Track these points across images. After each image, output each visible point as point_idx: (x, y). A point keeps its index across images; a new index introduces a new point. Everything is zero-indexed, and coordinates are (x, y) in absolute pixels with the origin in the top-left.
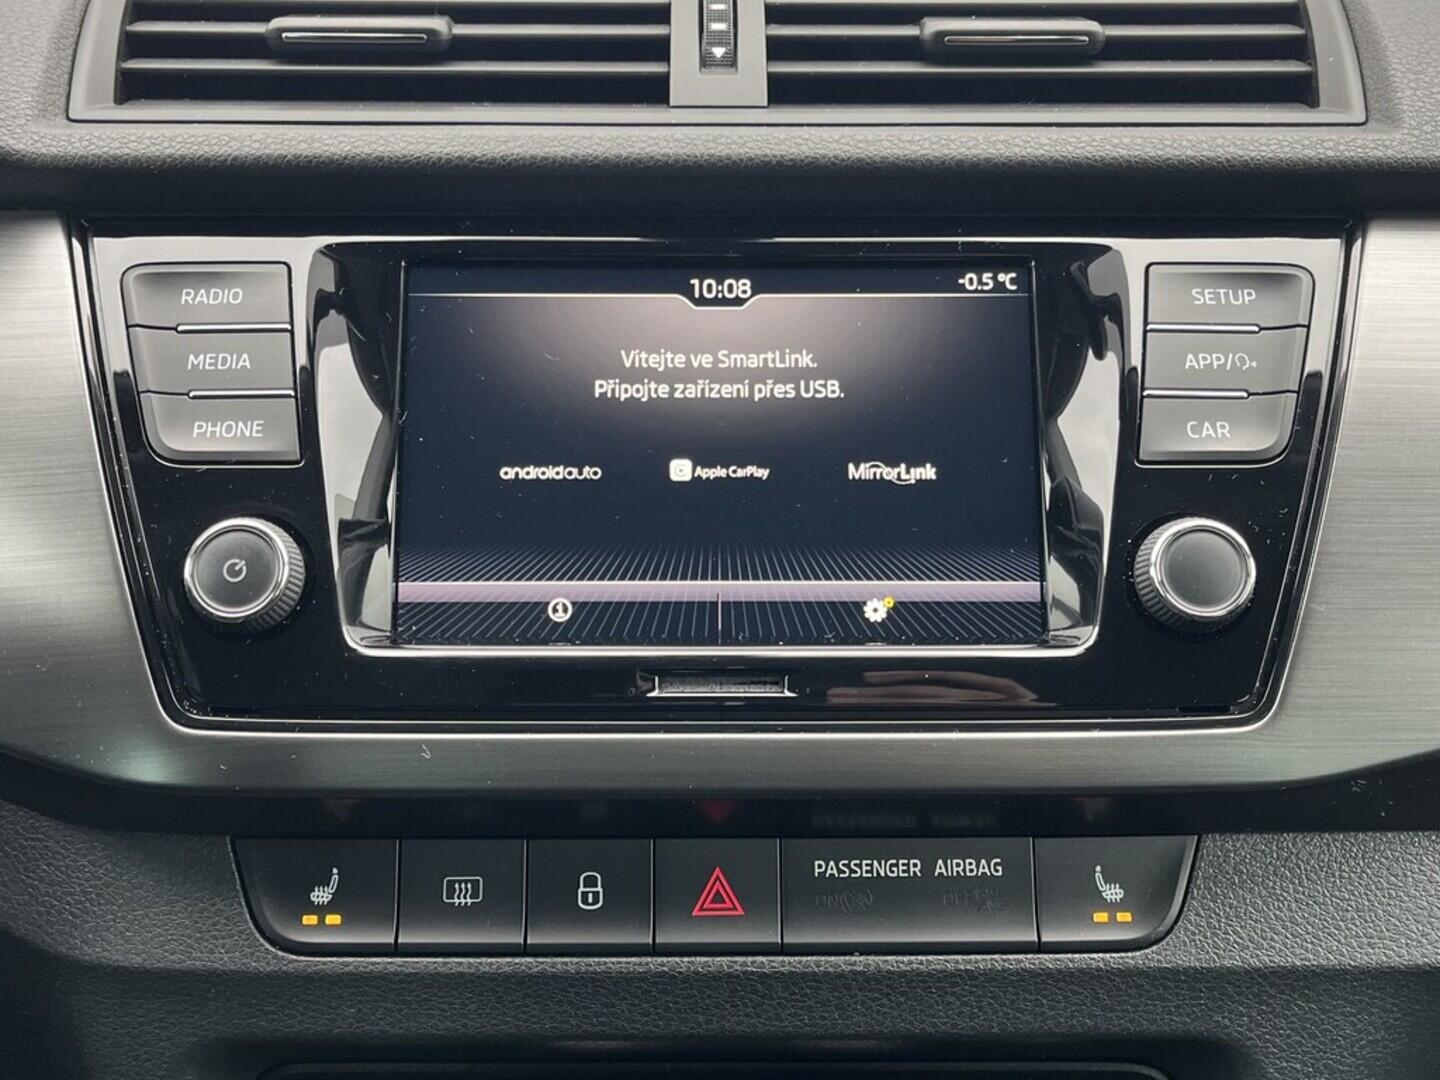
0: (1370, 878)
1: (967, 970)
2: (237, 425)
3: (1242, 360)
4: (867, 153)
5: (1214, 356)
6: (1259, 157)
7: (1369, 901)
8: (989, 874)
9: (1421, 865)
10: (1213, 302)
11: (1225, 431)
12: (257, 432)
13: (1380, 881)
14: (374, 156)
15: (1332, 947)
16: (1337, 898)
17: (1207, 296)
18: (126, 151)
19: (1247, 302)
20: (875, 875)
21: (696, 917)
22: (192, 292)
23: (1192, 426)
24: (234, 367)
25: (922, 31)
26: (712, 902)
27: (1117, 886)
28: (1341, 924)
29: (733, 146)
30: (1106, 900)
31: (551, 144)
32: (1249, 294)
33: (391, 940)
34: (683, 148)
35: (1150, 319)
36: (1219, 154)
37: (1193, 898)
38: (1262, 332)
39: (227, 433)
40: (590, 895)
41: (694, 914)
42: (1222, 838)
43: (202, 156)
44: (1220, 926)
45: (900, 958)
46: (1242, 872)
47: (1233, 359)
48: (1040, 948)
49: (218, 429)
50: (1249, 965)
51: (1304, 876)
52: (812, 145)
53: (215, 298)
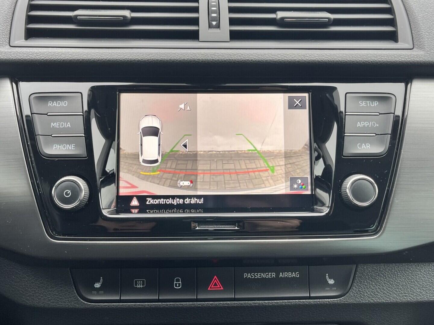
0: (406, 277)
1: (288, 305)
2: (67, 146)
3: (374, 124)
4: (261, 59)
5: (366, 123)
6: (381, 61)
7: (405, 283)
8: (295, 276)
9: (421, 272)
10: (366, 106)
11: (369, 146)
12: (73, 148)
13: (408, 277)
14: (108, 59)
15: (394, 297)
16: (396, 282)
17: (364, 104)
18: (29, 58)
19: (375, 105)
20: (262, 277)
21: (209, 290)
22: (52, 102)
23: (359, 145)
24: (65, 127)
25: (277, 15)
26: (214, 286)
27: (333, 280)
28: (397, 290)
29: (220, 57)
30: (329, 283)
31: (163, 56)
32: (376, 103)
33: (119, 298)
34: (204, 57)
35: (347, 111)
36: (369, 60)
37: (355, 283)
38: (380, 115)
39: (64, 148)
40: (178, 284)
41: (209, 289)
42: (364, 265)
43: (53, 59)
44: (362, 291)
45: (269, 301)
46: (369, 275)
47: (371, 124)
48: (310, 298)
49: (61, 147)
50: (371, 302)
51: (387, 276)
52: (244, 56)
53: (59, 105)
